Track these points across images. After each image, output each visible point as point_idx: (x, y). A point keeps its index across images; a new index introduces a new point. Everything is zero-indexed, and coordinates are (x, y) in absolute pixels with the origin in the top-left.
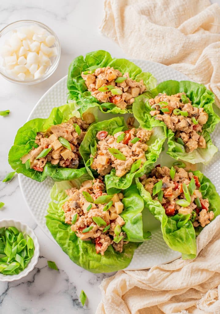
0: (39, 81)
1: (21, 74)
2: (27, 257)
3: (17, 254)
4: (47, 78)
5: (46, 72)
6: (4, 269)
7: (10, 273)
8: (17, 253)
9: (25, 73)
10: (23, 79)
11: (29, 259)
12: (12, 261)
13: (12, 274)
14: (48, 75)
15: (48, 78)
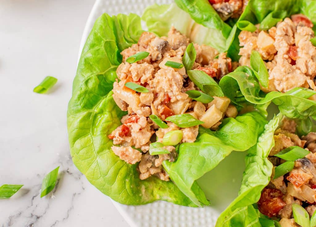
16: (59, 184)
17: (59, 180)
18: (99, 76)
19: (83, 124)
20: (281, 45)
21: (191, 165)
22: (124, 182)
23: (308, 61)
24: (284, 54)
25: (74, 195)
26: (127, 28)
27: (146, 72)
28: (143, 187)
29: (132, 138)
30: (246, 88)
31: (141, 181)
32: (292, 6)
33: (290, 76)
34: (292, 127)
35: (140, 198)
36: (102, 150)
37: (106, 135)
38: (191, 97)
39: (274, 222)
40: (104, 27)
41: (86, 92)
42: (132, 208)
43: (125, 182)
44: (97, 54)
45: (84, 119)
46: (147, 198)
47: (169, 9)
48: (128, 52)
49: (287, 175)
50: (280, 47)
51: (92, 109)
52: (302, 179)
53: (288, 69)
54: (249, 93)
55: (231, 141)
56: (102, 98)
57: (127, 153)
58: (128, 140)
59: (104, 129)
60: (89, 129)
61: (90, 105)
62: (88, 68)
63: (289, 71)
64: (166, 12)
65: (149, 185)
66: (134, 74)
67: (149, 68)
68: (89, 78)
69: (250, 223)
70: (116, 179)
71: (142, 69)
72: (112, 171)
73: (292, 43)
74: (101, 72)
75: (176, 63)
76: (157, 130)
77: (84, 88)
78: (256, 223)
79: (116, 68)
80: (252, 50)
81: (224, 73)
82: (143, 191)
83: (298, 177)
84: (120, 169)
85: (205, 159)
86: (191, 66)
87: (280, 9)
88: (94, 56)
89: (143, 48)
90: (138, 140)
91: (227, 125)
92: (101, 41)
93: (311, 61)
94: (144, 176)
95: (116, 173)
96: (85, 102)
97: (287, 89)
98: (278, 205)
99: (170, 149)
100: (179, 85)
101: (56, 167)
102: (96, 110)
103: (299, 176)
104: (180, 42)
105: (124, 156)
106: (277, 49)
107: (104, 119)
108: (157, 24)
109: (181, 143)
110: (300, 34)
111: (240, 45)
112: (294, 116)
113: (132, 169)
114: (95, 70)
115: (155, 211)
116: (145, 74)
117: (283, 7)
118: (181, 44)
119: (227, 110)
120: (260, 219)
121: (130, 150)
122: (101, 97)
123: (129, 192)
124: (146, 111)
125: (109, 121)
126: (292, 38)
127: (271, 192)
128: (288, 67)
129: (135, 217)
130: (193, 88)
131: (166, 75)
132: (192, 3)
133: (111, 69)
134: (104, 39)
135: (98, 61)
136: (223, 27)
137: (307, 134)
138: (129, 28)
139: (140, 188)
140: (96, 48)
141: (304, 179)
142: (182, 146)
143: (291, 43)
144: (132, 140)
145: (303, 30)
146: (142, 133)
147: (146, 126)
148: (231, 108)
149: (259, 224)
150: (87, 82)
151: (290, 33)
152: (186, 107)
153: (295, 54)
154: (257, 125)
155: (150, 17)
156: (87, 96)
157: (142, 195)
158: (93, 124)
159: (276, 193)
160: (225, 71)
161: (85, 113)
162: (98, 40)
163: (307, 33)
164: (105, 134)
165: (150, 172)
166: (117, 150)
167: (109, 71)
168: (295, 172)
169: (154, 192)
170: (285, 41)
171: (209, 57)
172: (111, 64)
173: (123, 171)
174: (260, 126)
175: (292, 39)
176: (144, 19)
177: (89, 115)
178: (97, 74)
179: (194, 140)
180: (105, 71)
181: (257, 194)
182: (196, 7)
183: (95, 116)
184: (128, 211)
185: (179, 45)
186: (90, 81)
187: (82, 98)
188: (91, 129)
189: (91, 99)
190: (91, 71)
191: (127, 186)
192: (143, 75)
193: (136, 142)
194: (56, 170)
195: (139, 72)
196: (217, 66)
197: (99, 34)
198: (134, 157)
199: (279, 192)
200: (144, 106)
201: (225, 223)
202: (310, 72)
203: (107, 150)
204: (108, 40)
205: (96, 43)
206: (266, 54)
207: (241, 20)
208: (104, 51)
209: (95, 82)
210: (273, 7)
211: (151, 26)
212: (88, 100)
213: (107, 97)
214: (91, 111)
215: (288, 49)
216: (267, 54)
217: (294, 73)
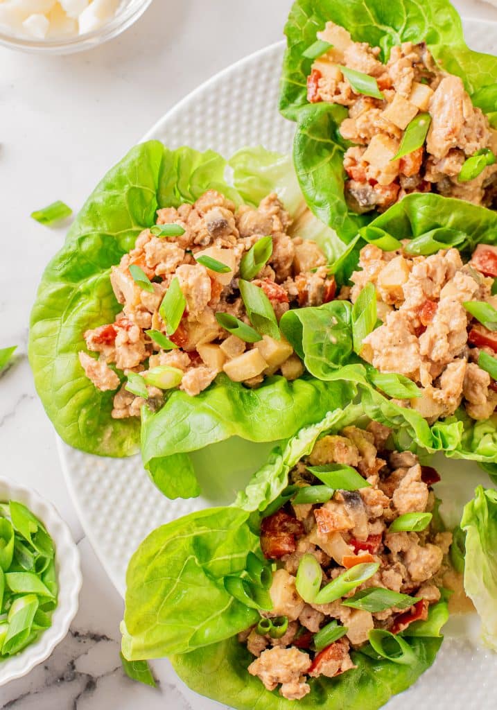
0: (95, 41)
1: (33, 17)
2: (39, 565)
3: (8, 575)
4: (121, 30)
5: (118, 11)
6: (4, 641)
7: (27, 638)
8: (9, 571)
9: (49, 16)
10: (40, 35)
11: (49, 566)
12: (8, 606)
13: (32, 637)
14: (124, 22)
15: (125, 31)
16: (9, 372)
17: (11, 365)
18: (103, 237)
19: (53, 300)
20: (412, 293)
21: (165, 432)
22: (77, 411)
23: (439, 337)
24: (410, 310)
25: (24, 396)
26: (192, 172)
27: (168, 259)
28: (110, 429)
29: (113, 351)
30: (317, 342)
31: (111, 418)
32: (485, 229)
33: (395, 350)
34: (383, 431)
35: (97, 444)
36: (66, 350)
37: (80, 330)
38: (224, 324)
39: (264, 568)
40: (136, 164)
41: (74, 255)
42: (79, 454)
43: (79, 413)
44: (110, 202)
45: (57, 295)
46: (108, 448)
47: (280, 162)
48: (165, 214)
49: (318, 506)
50: (409, 295)
51: (75, 282)
52: (334, 523)
53: (396, 338)
54: (320, 352)
55: (253, 418)
56: (101, 271)
57: (97, 372)
58: (107, 351)
59: (81, 321)
60: (61, 311)
61: (76, 274)
62: (90, 219)
63: (397, 342)
64: (272, 166)
65: (121, 429)
66: (148, 256)
67: (176, 254)
68: (87, 234)
69: (231, 554)
70: (67, 402)
71: (163, 251)
72: (66, 387)
73: (435, 296)
74: (110, 231)
75: (217, 263)
76: (156, 353)
77: (74, 247)
78: (240, 558)
79: (140, 232)
80: (369, 281)
81: (310, 301)
82: (108, 435)
83: (328, 516)
84: (79, 390)
85: (190, 430)
86: (252, 272)
87: (457, 227)
88: (104, 203)
89: (196, 214)
90: (121, 358)
91: (267, 387)
92: (125, 184)
93: (445, 338)
94: (118, 414)
95: (72, 394)
96: (68, 270)
97: (384, 369)
98: (279, 547)
99: (153, 392)
100: (202, 300)
101: (12, 345)
102: (81, 286)
103: (331, 517)
104: (256, 227)
105: (91, 374)
106: (405, 297)
107: (87, 306)
108: (250, 182)
109: (177, 388)
110: (456, 284)
111: (359, 265)
112: (374, 418)
113: (101, 396)
114: (101, 225)
115: (112, 472)
116: (165, 261)
117: (465, 227)
118: (257, 231)
119: (285, 363)
120: (251, 554)
121: (104, 367)
122: (99, 269)
123: (80, 429)
124: (143, 320)
125: (93, 311)
126: (439, 287)
127: (285, 520)
128: (397, 335)
129: (75, 470)
130: (236, 310)
131: (187, 277)
132: (309, 168)
133: (131, 231)
134: (131, 183)
135: (111, 214)
136: (342, 226)
137: (403, 451)
138: (194, 172)
139: (104, 429)
140: (114, 192)
141: (336, 524)
142: (175, 395)
143: (432, 296)
144: (114, 354)
145: (463, 281)
146: (129, 350)
147: (138, 341)
148: (292, 363)
149: (245, 561)
150: (82, 240)
151: (440, 277)
152: (207, 336)
153: (428, 317)
154: (310, 407)
155: (241, 165)
156: (75, 260)
157: (102, 441)
158: (71, 306)
159: (294, 525)
160: (315, 298)
161: (61, 285)
162: (121, 181)
163: (467, 288)
164: (81, 328)
165: (128, 412)
166: (86, 360)
167: (125, 234)
168: (330, 507)
169: (126, 442)
170: (421, 289)
171: (303, 266)
172: (133, 224)
173: (82, 395)
174: (318, 410)
175: (437, 289)
176: (232, 165)
177: (70, 290)
178: (101, 232)
179: (195, 394)
180: (120, 230)
181: (231, 518)
182: (311, 177)
183: (79, 295)
184: (70, 456)
185: (254, 230)
186: (87, 239)
187: (66, 261)
188: (64, 312)
189: (82, 267)
190: (95, 225)
191: (81, 419)
192: (162, 261)
193: (118, 360)
194: (9, 350)
195: (156, 256)
196: (304, 286)
197: (125, 173)
198: (104, 381)
199: (299, 525)
200: (143, 310)
201: (176, 540)
202: (434, 357)
203: (74, 354)
204: (137, 186)
205: (116, 184)
206: (387, 296)
207: (373, 226)
208: (125, 201)
209: (94, 245)
210: (445, 219)
211: (238, 181)
212: (75, 268)
213: (104, 274)
214: (73, 285)
215: (420, 303)
216: (389, 297)
217: (406, 349)
